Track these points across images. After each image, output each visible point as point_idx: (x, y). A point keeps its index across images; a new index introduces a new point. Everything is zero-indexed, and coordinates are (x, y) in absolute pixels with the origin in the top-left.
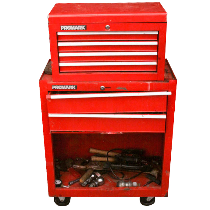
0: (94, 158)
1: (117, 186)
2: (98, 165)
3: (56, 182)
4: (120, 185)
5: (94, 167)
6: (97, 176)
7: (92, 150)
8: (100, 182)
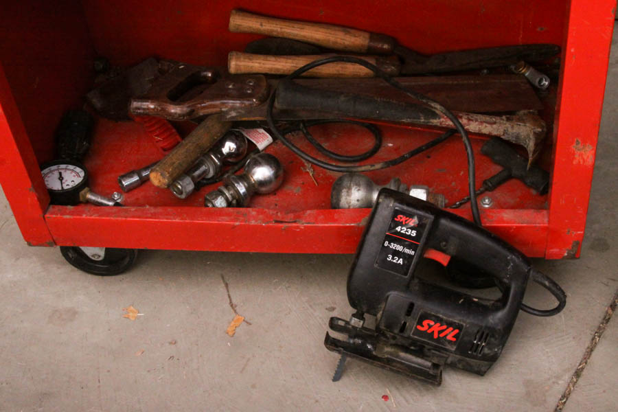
0: (239, 64)
1: (333, 205)
2: (251, 96)
3: (61, 178)
4: (344, 201)
5: (233, 108)
6: (252, 147)
7: (241, 23)
8: (262, 183)
